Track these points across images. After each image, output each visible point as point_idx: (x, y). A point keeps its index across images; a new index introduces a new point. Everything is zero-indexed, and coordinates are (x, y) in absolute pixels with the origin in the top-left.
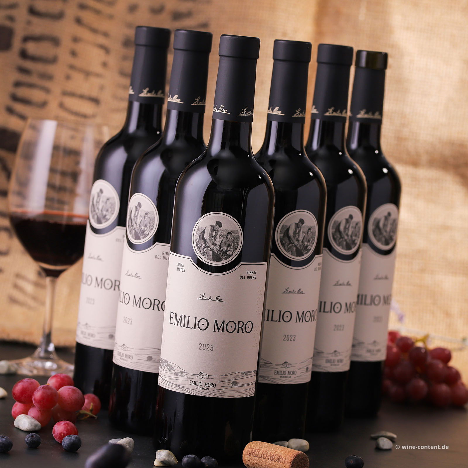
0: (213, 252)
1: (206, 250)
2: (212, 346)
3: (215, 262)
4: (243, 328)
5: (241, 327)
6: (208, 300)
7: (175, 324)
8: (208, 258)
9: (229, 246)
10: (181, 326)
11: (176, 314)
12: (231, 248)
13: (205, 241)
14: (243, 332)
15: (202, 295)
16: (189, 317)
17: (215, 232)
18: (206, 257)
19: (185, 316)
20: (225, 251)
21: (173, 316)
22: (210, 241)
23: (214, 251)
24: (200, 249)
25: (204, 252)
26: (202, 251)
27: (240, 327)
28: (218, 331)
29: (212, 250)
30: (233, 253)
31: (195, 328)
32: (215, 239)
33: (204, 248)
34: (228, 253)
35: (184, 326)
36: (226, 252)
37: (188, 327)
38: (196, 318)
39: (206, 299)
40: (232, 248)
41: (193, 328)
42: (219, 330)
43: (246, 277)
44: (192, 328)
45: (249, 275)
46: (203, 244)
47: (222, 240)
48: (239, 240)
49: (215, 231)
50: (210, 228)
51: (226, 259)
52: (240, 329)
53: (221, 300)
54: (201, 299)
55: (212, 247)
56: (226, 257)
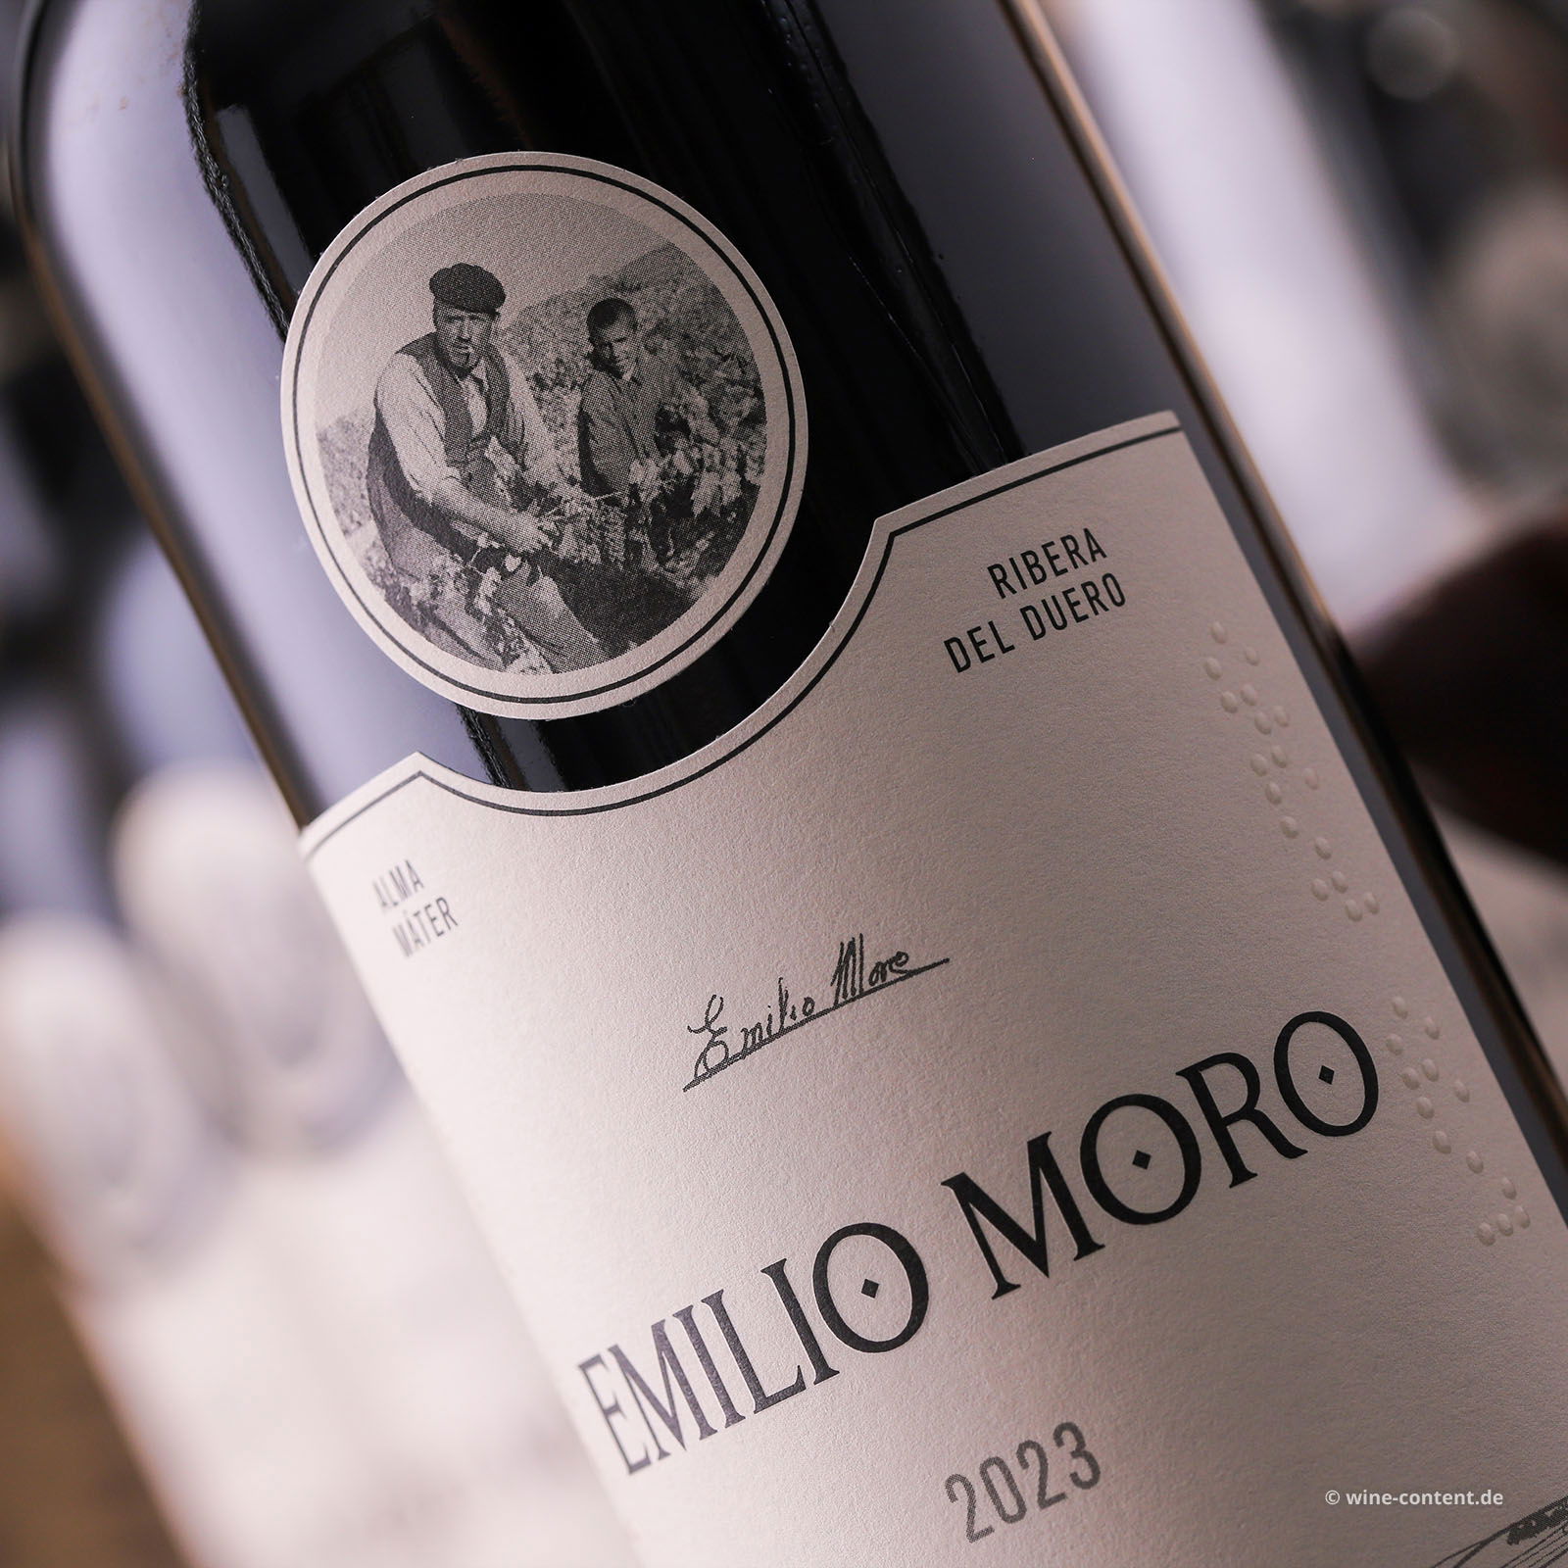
0: (566, 573)
1: (495, 601)
2: (1068, 1436)
3: (638, 656)
4: (1271, 1102)
5: (1249, 1112)
6: (783, 1031)
7: (663, 1454)
8: (557, 657)
9: (669, 428)
10: (707, 1431)
11: (616, 1351)
12: (700, 440)
13: (436, 521)
14: (1290, 1151)
15: (708, 1024)
16: (716, 1302)
17: (469, 385)
18: (533, 655)
19: (686, 1316)
20: (664, 496)
21: (610, 1381)
22: (485, 494)
23: (567, 563)
24: (443, 626)
25: (494, 630)
26: (471, 632)
27: (1234, 1118)
28: (1046, 1272)
29: (540, 560)
30: (750, 476)
31: (825, 1372)
32: (516, 449)
33: (471, 596)
34: (702, 497)
35: (734, 1417)
36: (678, 496)
37: (764, 1402)
38: (777, 1272)
39: (757, 1039)
40: (710, 430)
41: (810, 1373)
42: (1036, 1251)
43: (1014, 630)
44: (800, 1386)
45: (1034, 595)
46: (438, 561)
47: (571, 416)
48: (735, 328)
49: (464, 372)
50: (411, 382)
51: (715, 561)
52: (1244, 1134)
53: (894, 969)
54: (720, 1067)
55: (528, 530)
56: (702, 544)
